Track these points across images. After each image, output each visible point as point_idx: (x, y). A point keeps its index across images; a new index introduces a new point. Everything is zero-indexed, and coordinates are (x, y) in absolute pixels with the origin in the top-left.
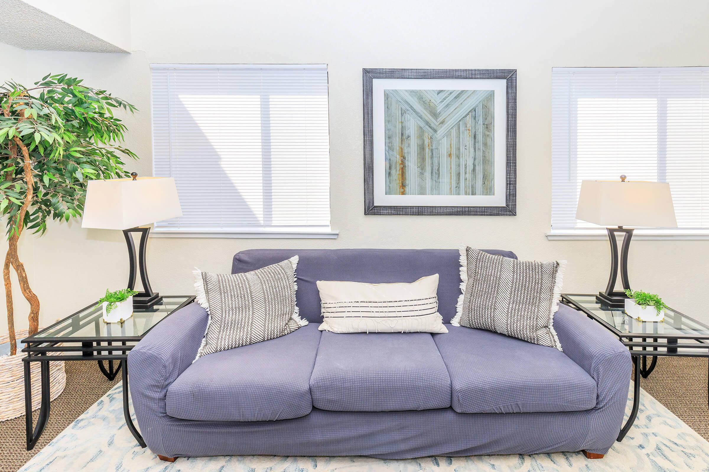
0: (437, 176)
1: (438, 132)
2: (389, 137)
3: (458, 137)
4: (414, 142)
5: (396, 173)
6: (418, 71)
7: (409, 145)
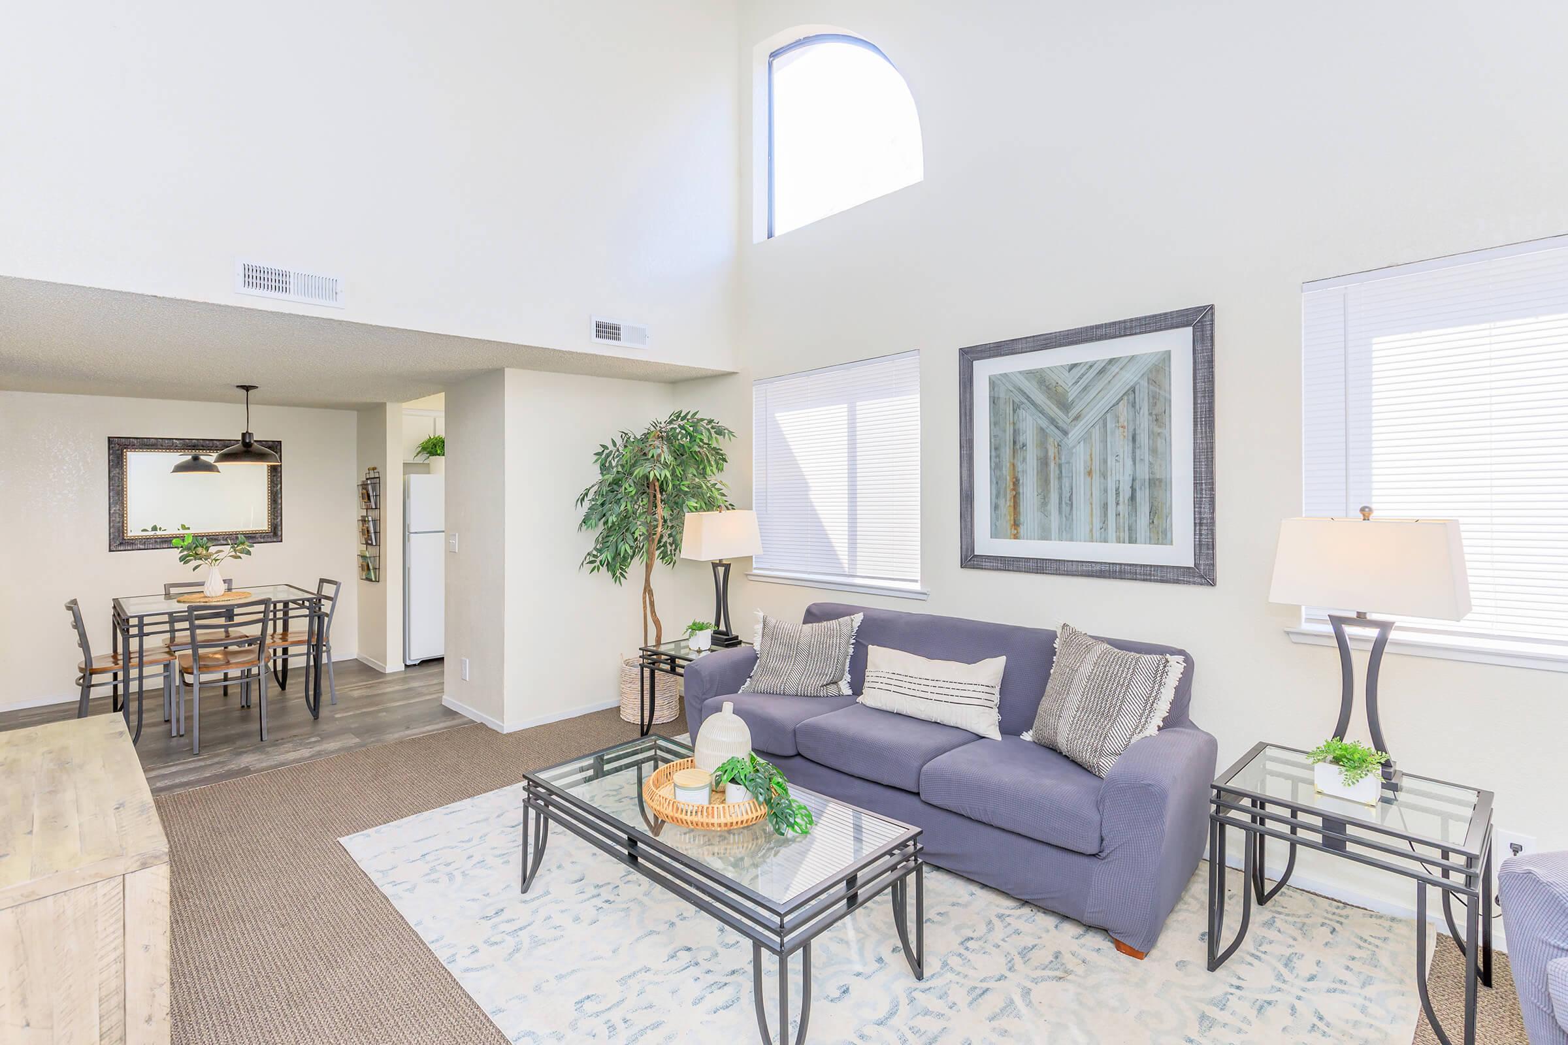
0: (1068, 509)
1: (1070, 436)
2: (995, 449)
3: (1104, 441)
4: (1031, 456)
5: (1006, 505)
6: (1035, 338)
7: (1024, 460)
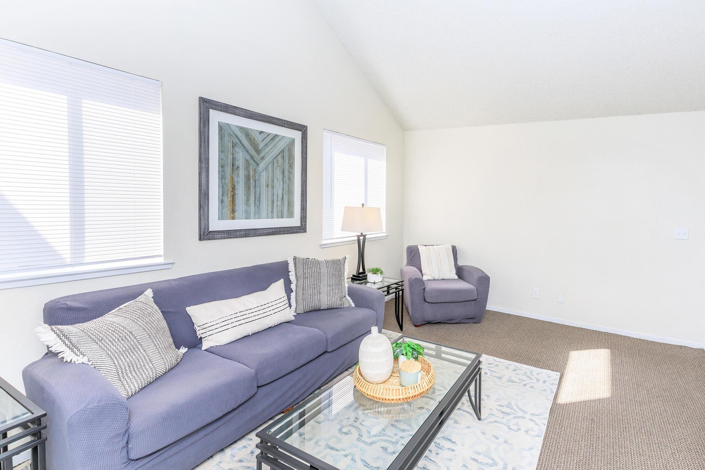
0: (258, 203)
1: (260, 166)
2: (222, 166)
3: (273, 171)
4: (242, 172)
5: (227, 200)
6: (246, 111)
7: (238, 175)
